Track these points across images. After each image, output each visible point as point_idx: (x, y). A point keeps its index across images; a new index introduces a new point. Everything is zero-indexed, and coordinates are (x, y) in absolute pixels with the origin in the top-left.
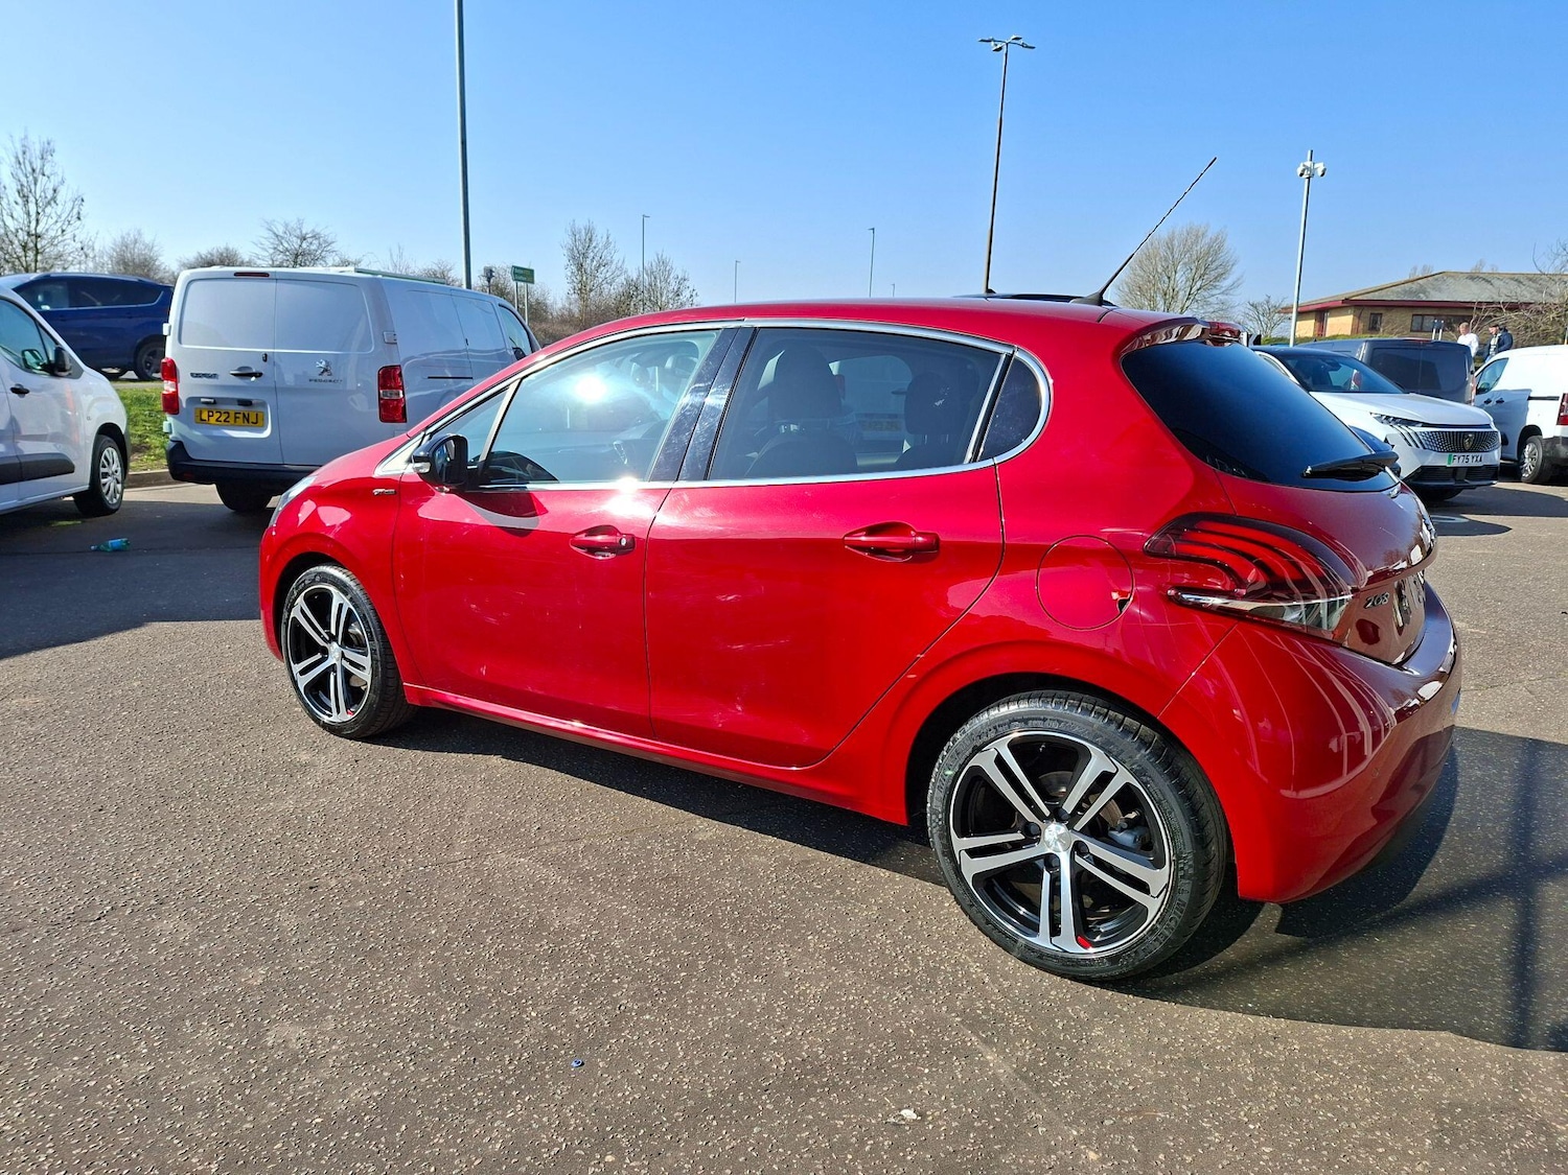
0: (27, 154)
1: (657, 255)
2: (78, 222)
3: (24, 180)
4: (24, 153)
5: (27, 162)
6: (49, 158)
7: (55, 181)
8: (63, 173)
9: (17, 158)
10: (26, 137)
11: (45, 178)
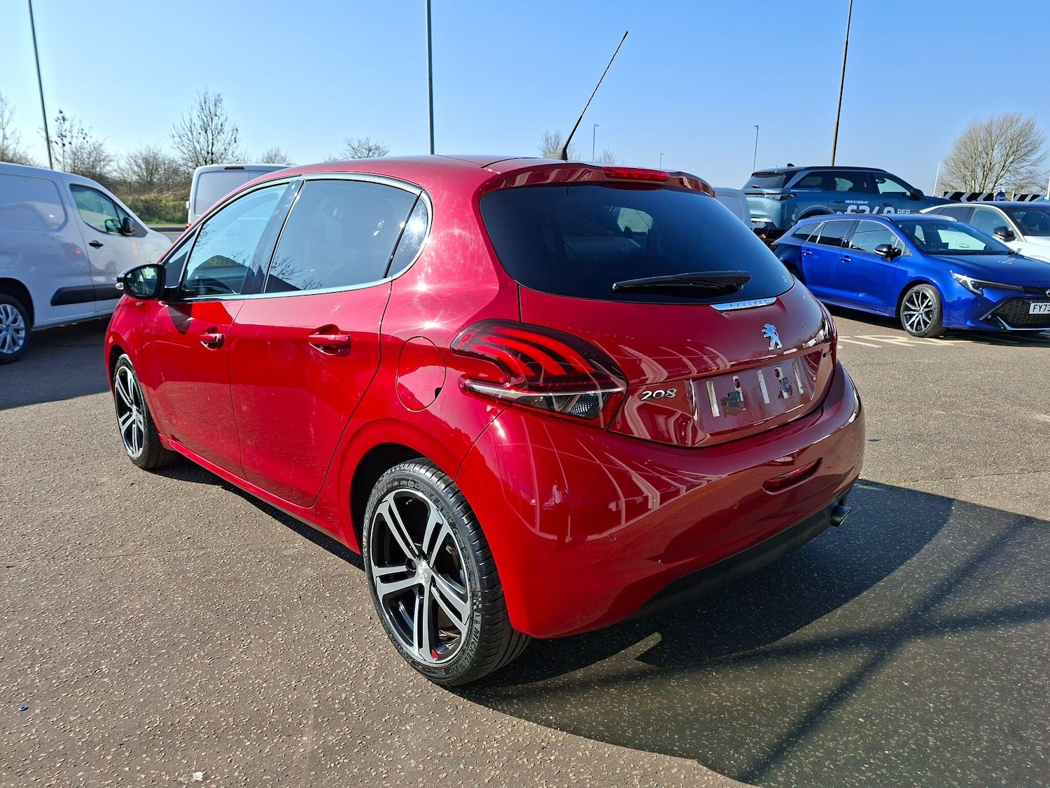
0: (207, 103)
1: (605, 152)
2: (236, 144)
3: (205, 119)
4: (205, 103)
5: (207, 109)
6: (220, 105)
7: (223, 118)
8: (227, 113)
9: (201, 106)
10: (206, 93)
11: (217, 118)
